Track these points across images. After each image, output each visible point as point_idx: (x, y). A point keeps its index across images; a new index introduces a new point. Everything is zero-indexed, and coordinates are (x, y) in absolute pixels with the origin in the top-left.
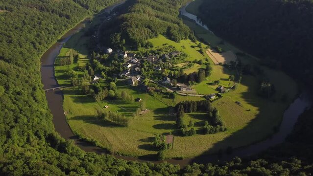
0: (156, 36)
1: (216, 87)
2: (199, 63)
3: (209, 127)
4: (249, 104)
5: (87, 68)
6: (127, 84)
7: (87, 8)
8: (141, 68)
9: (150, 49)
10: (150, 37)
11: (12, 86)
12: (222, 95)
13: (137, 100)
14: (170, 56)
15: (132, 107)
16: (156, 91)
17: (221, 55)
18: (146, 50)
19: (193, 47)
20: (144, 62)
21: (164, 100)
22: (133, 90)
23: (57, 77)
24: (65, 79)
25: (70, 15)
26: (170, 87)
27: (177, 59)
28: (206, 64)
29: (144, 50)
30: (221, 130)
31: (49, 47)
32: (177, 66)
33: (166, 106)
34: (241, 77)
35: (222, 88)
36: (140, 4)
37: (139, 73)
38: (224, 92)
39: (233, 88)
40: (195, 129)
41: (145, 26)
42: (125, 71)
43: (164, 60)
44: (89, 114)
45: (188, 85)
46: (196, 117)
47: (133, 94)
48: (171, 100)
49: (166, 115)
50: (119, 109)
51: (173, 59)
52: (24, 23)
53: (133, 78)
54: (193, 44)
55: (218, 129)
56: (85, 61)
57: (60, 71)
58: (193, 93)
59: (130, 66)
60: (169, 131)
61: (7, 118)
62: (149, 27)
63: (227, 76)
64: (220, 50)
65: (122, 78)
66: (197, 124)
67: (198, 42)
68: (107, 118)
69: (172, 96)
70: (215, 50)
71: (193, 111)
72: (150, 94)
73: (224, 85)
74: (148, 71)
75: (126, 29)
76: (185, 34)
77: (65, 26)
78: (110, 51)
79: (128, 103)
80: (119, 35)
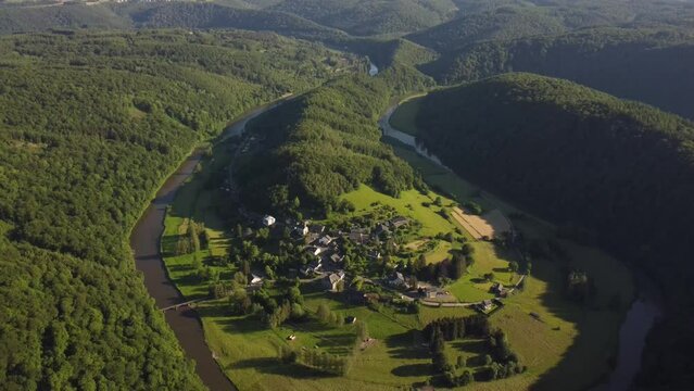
0: (356, 187)
1: (488, 285)
2: (448, 238)
3: (496, 367)
4: (556, 316)
5: (232, 259)
6: (321, 289)
7: (195, 126)
8: (341, 255)
9: (350, 215)
10: (346, 192)
11: (112, 307)
12: (504, 301)
13: (349, 320)
14: (392, 228)
15: (342, 335)
16: (381, 300)
17: (482, 218)
18: (344, 216)
19: (425, 205)
20: (344, 242)
21: (399, 317)
22: (335, 300)
23: (177, 281)
24: (193, 285)
25: (168, 144)
26: (406, 292)
27: (405, 232)
28: (459, 240)
29: (340, 218)
30: (517, 371)
31: (139, 217)
32: (408, 249)
33: (405, 330)
34: (530, 265)
35: (500, 288)
36: (310, 121)
37: (340, 266)
38: (505, 296)
39: (521, 286)
40: (472, 371)
41: (332, 169)
42: (313, 262)
43: (383, 237)
44: (262, 356)
45: (438, 284)
46: (465, 347)
47: (339, 308)
48: (412, 316)
49: (411, 348)
50: (318, 340)
51: (399, 233)
52: (86, 170)
53: (333, 277)
54: (425, 199)
55: (511, 370)
56: (222, 243)
57: (178, 268)
58: (449, 300)
59: (318, 251)
60: (424, 379)
61: (130, 375)
62: (341, 171)
63: (504, 264)
64: (480, 210)
65: (308, 277)
66: (471, 362)
67: (434, 196)
68: (300, 361)
69: (412, 309)
70: (469, 210)
71: (459, 336)
72: (370, 306)
73: (503, 280)
74: (356, 260)
75: (297, 177)
76: (406, 179)
77: (161, 168)
78: (271, 220)
79: (333, 328)
80: (284, 188)
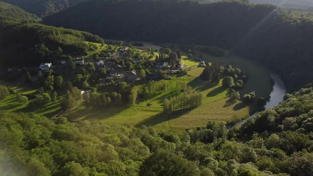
8: (121, 65)
18: (94, 52)
48: (186, 76)
72: (165, 79)
80: (43, 46)
